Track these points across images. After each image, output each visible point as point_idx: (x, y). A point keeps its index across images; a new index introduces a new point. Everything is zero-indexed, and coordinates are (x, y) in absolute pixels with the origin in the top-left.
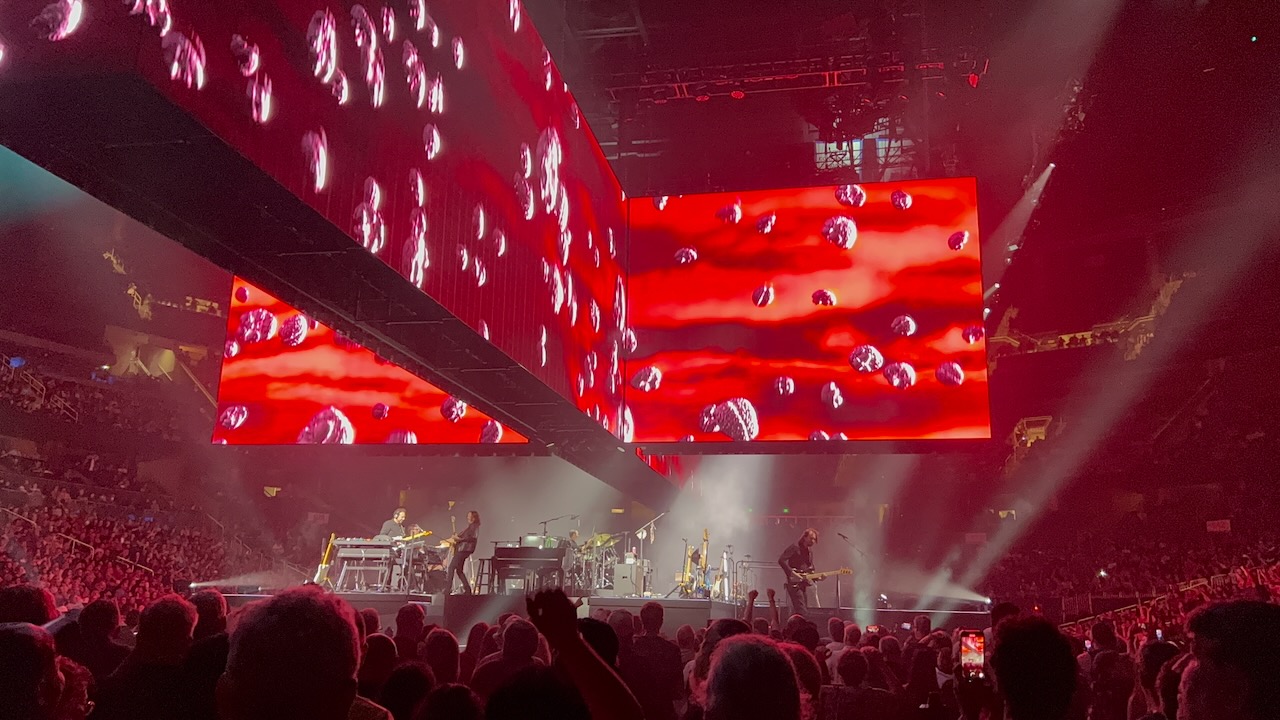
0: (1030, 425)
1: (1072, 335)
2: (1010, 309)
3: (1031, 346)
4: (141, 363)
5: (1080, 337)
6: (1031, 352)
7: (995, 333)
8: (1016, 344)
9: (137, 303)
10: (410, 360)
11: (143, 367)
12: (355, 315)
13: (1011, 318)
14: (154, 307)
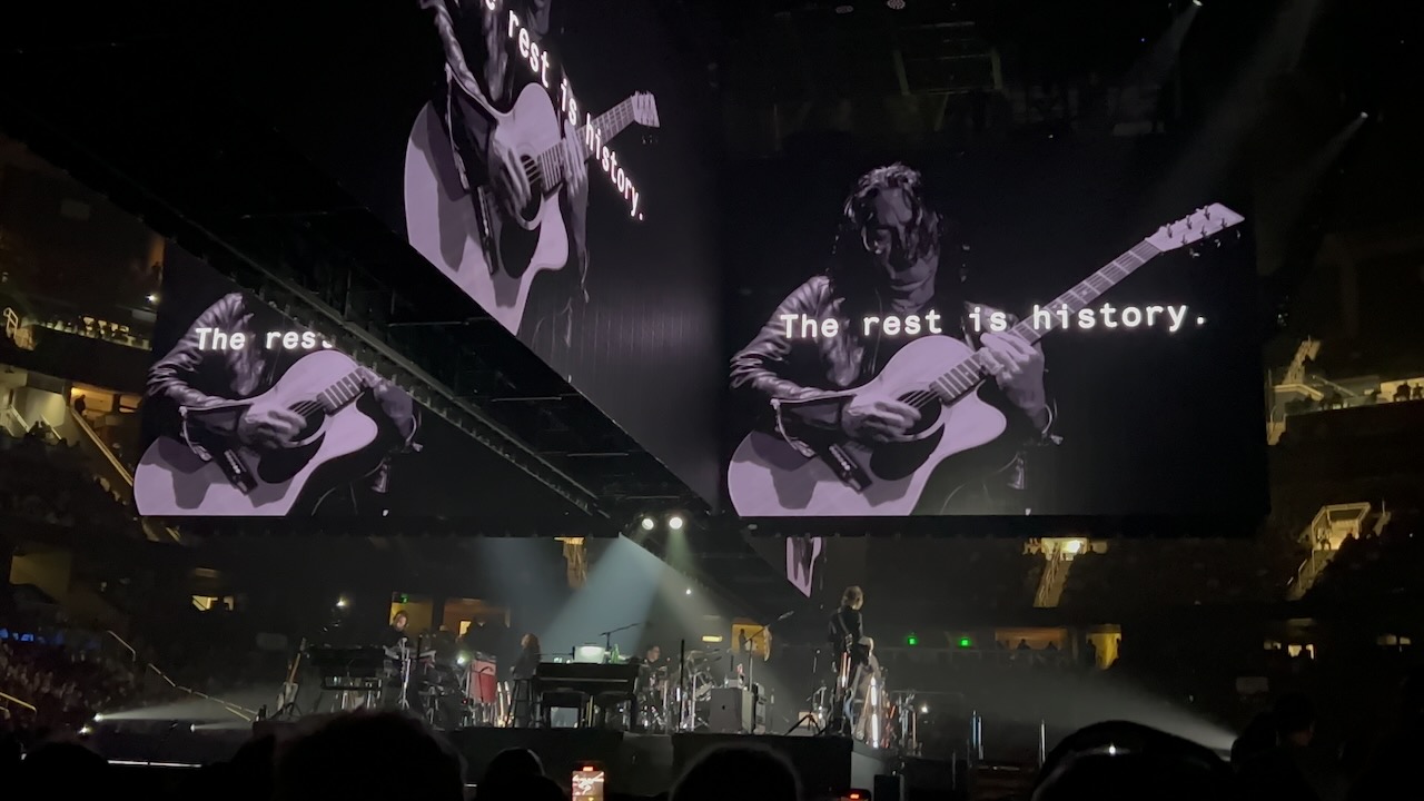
0: (1336, 516)
1: (1401, 383)
2: (1307, 344)
3: (1338, 398)
4: (15, 413)
5: (1414, 386)
6: (1338, 407)
7: (1283, 378)
8: (1318, 395)
9: (11, 325)
10: (420, 382)
11: (20, 419)
12: (343, 314)
13: (1307, 358)
14: (37, 332)
